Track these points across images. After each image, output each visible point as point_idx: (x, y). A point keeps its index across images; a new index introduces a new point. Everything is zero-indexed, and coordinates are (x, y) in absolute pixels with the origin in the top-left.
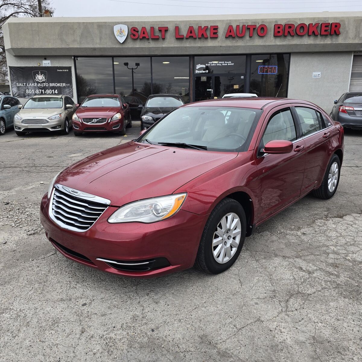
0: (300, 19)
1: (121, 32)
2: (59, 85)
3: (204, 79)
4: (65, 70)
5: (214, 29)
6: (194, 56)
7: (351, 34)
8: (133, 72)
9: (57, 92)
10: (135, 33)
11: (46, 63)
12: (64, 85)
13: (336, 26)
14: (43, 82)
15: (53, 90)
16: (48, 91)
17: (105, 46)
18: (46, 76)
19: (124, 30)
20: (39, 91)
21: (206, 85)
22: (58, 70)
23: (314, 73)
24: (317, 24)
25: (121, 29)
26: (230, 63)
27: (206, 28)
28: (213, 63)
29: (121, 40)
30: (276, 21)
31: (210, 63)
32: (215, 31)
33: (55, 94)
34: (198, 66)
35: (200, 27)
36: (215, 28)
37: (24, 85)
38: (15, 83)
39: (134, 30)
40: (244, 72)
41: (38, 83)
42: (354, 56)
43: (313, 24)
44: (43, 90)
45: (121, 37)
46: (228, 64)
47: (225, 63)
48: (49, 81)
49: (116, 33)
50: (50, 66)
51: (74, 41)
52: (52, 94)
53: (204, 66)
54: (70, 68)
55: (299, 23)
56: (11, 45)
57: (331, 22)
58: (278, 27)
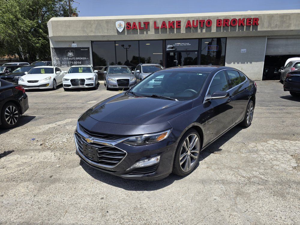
0: (233, 16)
1: (120, 25)
2: (82, 58)
3: (172, 54)
4: (86, 50)
5: (178, 23)
6: (166, 40)
7: (266, 25)
8: (127, 50)
9: (80, 63)
10: (129, 26)
11: (74, 45)
12: (85, 58)
13: (256, 20)
14: (72, 57)
15: (78, 62)
16: (75, 63)
17: (110, 34)
18: (74, 53)
19: (122, 24)
20: (70, 63)
21: (173, 58)
22: (81, 50)
23: (242, 50)
24: (244, 19)
25: (120, 24)
26: (188, 44)
27: (173, 22)
28: (177, 44)
29: (120, 30)
30: (218, 17)
31: (176, 44)
32: (179, 24)
34: (168, 46)
35: (169, 22)
37: (60, 59)
38: (55, 58)
39: (128, 24)
40: (197, 49)
41: (69, 57)
42: (268, 39)
43: (241, 19)
44: (72, 62)
45: (120, 28)
46: (187, 44)
47: (185, 44)
48: (76, 56)
49: (117, 26)
50: (76, 47)
51: (92, 31)
52: (78, 64)
53: (172, 46)
54: (88, 48)
55: (232, 18)
56: (53, 35)
57: (252, 17)
58: (219, 21)
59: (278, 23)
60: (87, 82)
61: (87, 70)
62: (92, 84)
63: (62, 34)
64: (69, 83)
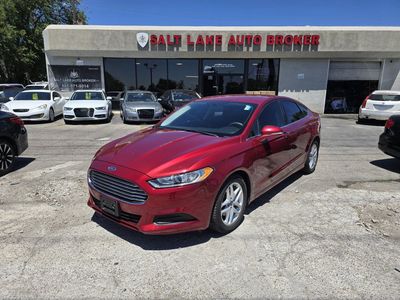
0: (287, 31)
1: (143, 38)
2: (90, 80)
3: (210, 78)
4: (95, 69)
6: (203, 59)
7: (328, 44)
9: (88, 87)
10: (154, 40)
11: (79, 63)
13: (316, 38)
14: (77, 78)
15: (85, 85)
16: (80, 86)
17: (129, 50)
18: (79, 73)
19: (145, 37)
20: (73, 86)
21: (212, 82)
22: (89, 69)
23: (299, 75)
24: (301, 36)
25: (143, 36)
26: (232, 66)
27: (213, 37)
28: (217, 65)
29: (143, 45)
30: (269, 33)
31: (215, 65)
32: (219, 40)
33: (87, 89)
34: (206, 68)
35: (207, 36)
36: (219, 38)
37: (59, 80)
38: (52, 79)
39: (154, 37)
40: (243, 73)
41: (72, 78)
42: (331, 62)
43: (298, 36)
44: (76, 85)
45: (143, 42)
47: (227, 65)
48: (82, 77)
49: (138, 39)
50: (83, 65)
51: (104, 45)
52: (84, 89)
53: (210, 67)
54: (99, 67)
55: (287, 34)
56: (50, 48)
57: (312, 34)
58: (270, 38)
59: (343, 42)
60: (96, 112)
61: (98, 97)
62: (104, 116)
63: (62, 47)
64: (72, 113)
